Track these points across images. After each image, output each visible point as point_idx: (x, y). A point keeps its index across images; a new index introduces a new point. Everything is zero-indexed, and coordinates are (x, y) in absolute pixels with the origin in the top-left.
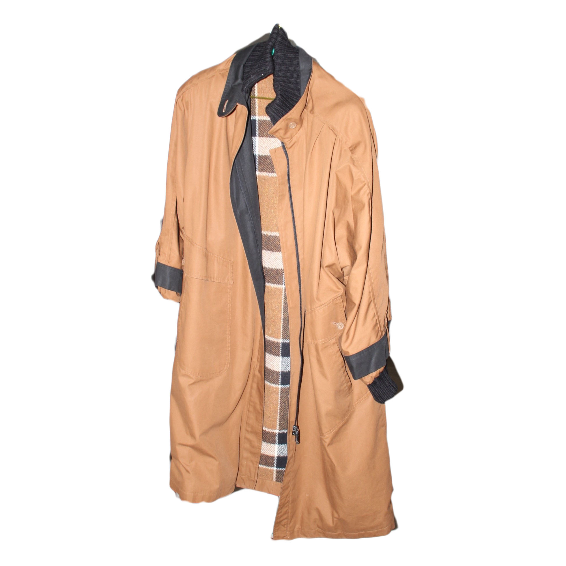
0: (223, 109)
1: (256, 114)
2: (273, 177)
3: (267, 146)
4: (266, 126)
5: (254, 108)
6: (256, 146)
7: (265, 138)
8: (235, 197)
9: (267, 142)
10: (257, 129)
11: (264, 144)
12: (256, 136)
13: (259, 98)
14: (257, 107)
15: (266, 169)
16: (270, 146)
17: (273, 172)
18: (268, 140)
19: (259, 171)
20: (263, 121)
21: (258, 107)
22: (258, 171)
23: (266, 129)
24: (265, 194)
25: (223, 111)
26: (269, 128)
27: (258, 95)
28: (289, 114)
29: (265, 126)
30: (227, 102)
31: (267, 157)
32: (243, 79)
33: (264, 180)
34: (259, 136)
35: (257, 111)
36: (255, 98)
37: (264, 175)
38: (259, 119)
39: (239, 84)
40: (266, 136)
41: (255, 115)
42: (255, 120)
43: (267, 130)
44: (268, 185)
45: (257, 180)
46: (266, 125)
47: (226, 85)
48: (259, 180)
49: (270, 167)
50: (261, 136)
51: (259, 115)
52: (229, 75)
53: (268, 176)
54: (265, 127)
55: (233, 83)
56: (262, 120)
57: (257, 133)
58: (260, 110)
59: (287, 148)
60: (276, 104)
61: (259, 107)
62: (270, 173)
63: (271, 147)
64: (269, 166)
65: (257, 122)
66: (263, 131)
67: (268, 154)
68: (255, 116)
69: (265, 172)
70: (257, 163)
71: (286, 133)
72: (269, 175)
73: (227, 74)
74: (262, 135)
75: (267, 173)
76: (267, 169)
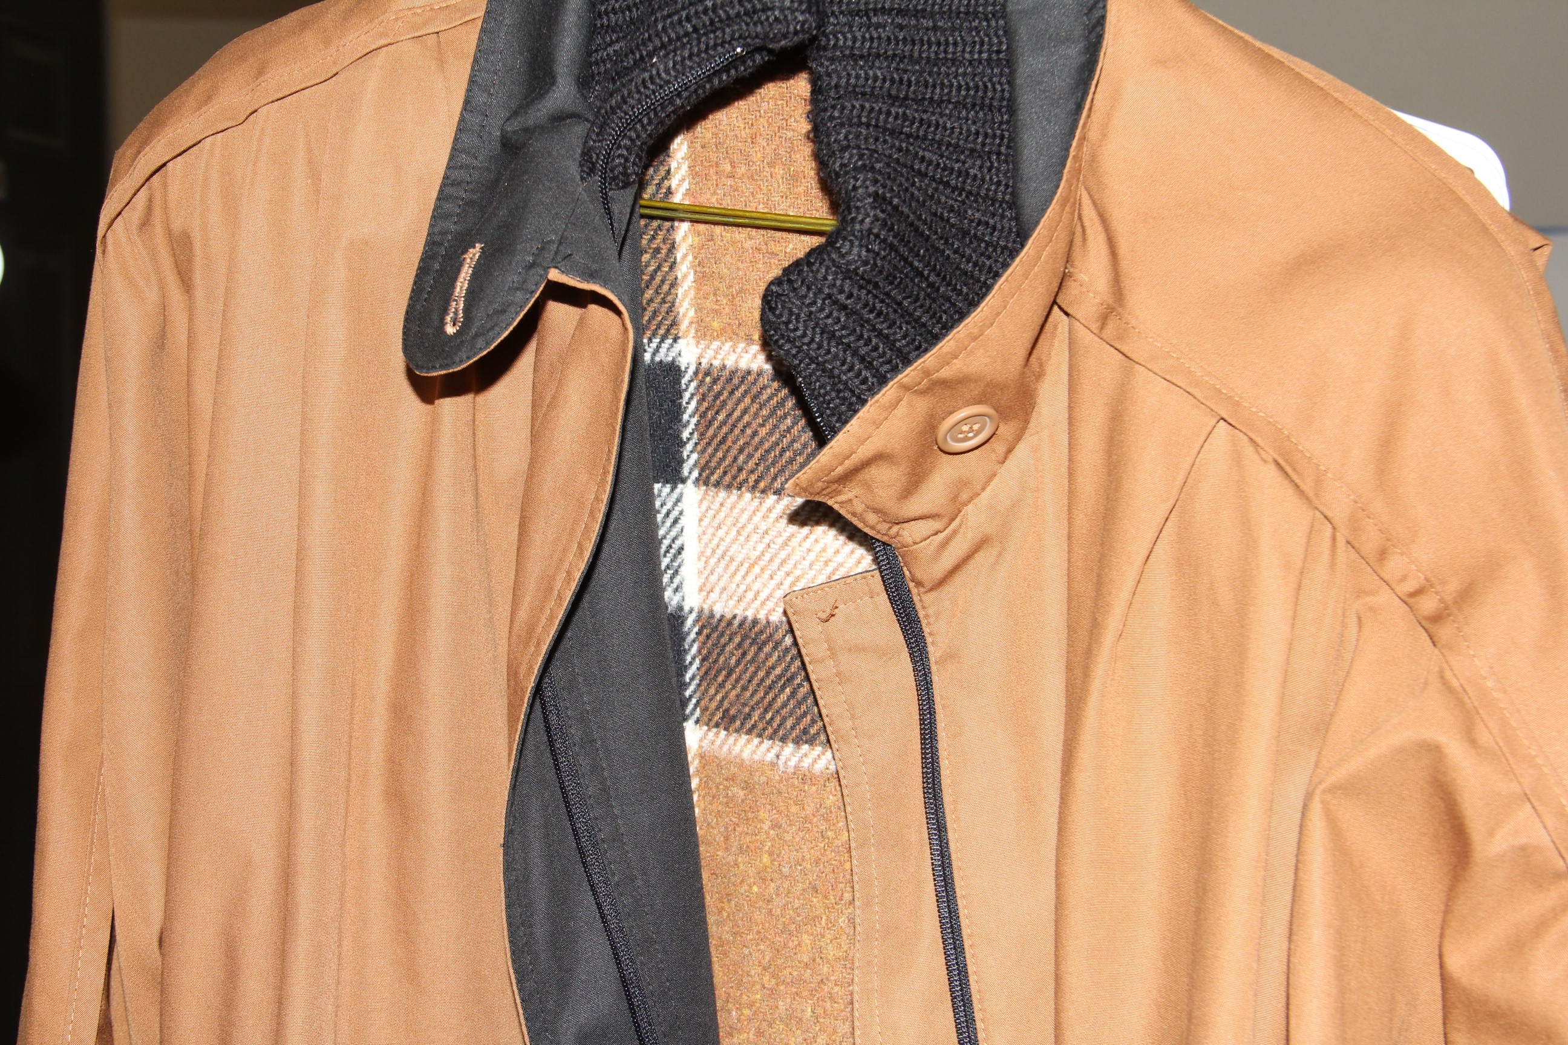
0: (445, 311)
1: (684, 325)
2: (806, 777)
3: (759, 558)
4: (756, 415)
5: (666, 287)
6: (681, 550)
7: (748, 496)
8: (541, 931)
9: (763, 527)
10: (685, 435)
11: (742, 539)
12: (683, 481)
13: (699, 216)
14: (685, 276)
15: (756, 716)
16: (783, 555)
17: (805, 738)
18: (770, 510)
19: (707, 721)
20: (729, 380)
21: (691, 277)
22: (697, 722)
23: (755, 433)
24: (755, 889)
25: (442, 324)
26: (775, 426)
27: (688, 192)
28: (947, 344)
29: (745, 411)
30: (474, 253)
31: (761, 632)
32: (584, 82)
33: (748, 786)
34: (706, 483)
35: (686, 308)
36: (670, 216)
37: (746, 755)
38: (705, 362)
39: (560, 118)
40: (757, 482)
41: (670, 331)
42: (672, 371)
43: (761, 443)
44: (776, 826)
45: (695, 783)
46: (756, 406)
47: (462, 128)
48: (704, 785)
49: (784, 705)
50: (717, 484)
51: (703, 332)
52: (482, 52)
53: (773, 765)
54: (746, 418)
55: (515, 114)
56: (724, 367)
57: (691, 459)
58: (709, 304)
59: (919, 584)
60: (848, 274)
61: (702, 278)
62: (791, 746)
63: (791, 562)
64: (783, 697)
65: (689, 388)
66: (734, 452)
67: (770, 612)
68: (675, 340)
69: (749, 732)
70: (694, 667)
71: (914, 482)
72: (783, 758)
73: (470, 39)
74: (728, 478)
75: (767, 743)
76: (762, 717)
